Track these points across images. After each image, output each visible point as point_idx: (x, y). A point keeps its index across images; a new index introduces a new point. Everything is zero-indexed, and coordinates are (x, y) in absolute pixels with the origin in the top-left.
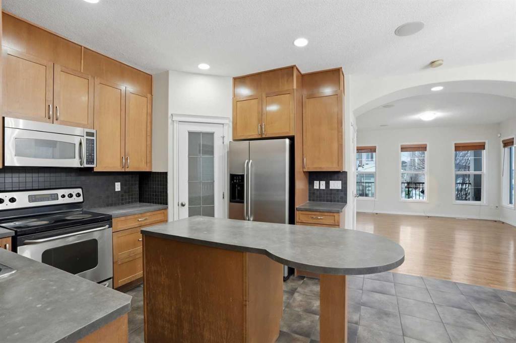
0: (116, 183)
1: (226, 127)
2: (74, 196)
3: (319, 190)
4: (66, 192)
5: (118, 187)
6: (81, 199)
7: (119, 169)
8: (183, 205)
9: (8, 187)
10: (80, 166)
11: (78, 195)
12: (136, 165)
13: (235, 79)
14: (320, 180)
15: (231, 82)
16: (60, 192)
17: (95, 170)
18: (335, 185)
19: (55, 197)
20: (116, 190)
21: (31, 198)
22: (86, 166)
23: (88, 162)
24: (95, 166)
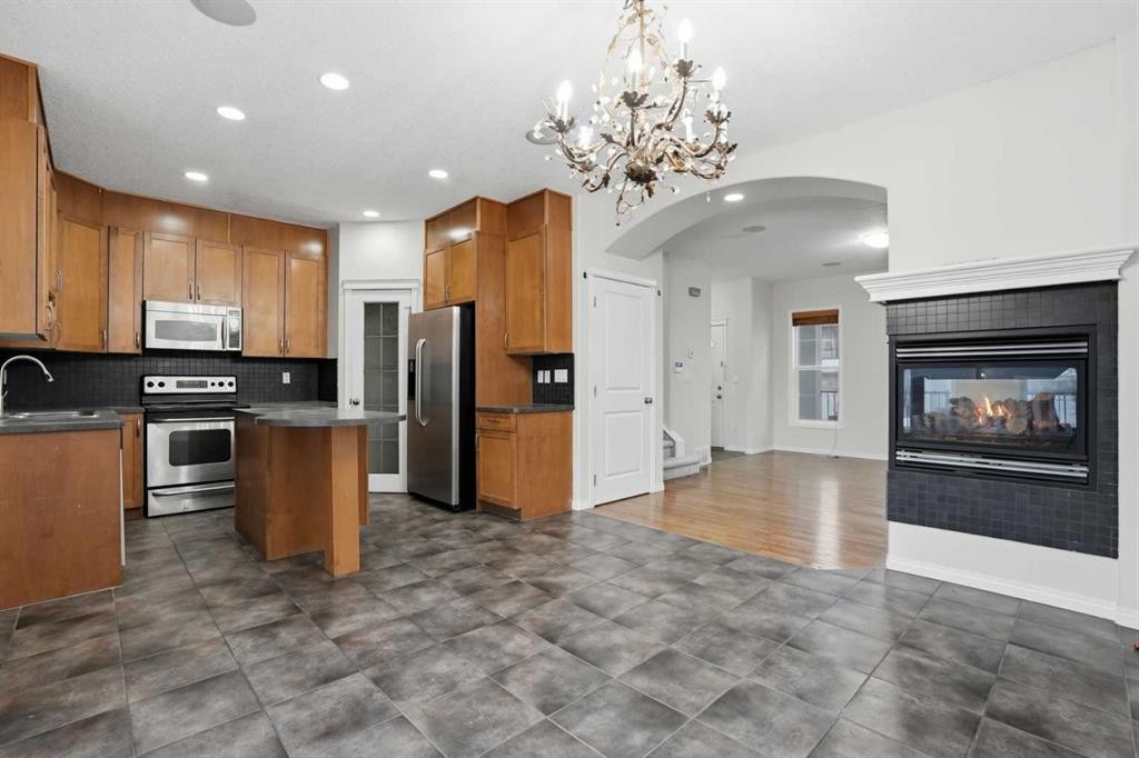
0: (284, 374)
1: (414, 293)
3: (544, 384)
4: (217, 380)
5: (286, 378)
6: (233, 389)
7: (275, 353)
8: (356, 403)
9: (160, 371)
10: (221, 349)
11: (231, 384)
12: (303, 348)
13: (427, 222)
14: (544, 369)
15: (423, 225)
16: (210, 380)
17: (244, 354)
18: (561, 376)
19: (204, 384)
20: (285, 382)
21: (180, 385)
22: (228, 348)
23: (231, 346)
24: (240, 349)
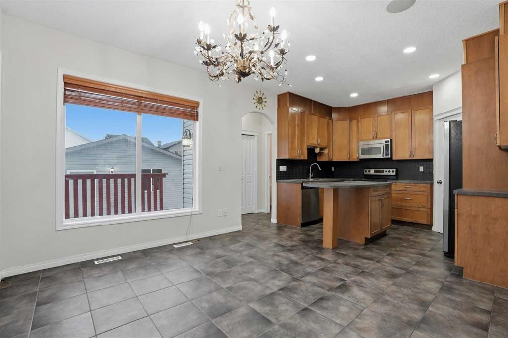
0: (420, 167)
2: (391, 172)
4: (388, 170)
7: (408, 158)
8: (440, 183)
10: (382, 157)
11: (393, 172)
16: (385, 170)
17: (393, 159)
19: (383, 172)
20: (421, 171)
21: (375, 172)
22: (385, 157)
23: (386, 155)
24: (390, 157)
